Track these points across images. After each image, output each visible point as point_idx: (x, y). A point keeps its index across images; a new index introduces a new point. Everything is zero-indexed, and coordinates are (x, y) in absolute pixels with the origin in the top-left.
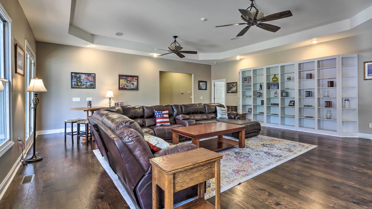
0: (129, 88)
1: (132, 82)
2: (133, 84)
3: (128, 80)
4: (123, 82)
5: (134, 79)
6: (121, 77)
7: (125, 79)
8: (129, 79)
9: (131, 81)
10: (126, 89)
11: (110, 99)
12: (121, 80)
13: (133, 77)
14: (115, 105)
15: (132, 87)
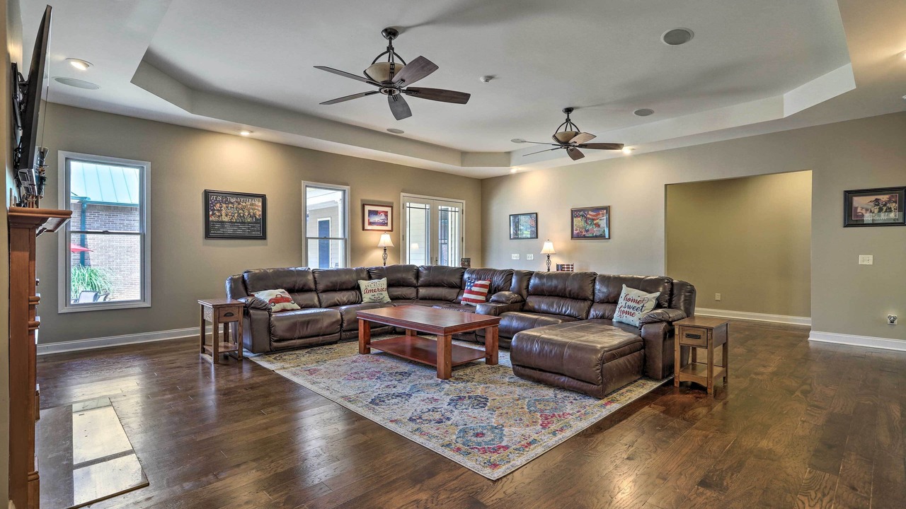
0: (591, 235)
1: (595, 222)
2: (598, 225)
3: (589, 219)
4: (579, 222)
5: (599, 214)
6: (575, 213)
7: (583, 216)
8: (590, 215)
9: (593, 220)
10: (585, 237)
11: (548, 256)
12: (575, 219)
13: (597, 209)
14: (558, 270)
15: (596, 231)
